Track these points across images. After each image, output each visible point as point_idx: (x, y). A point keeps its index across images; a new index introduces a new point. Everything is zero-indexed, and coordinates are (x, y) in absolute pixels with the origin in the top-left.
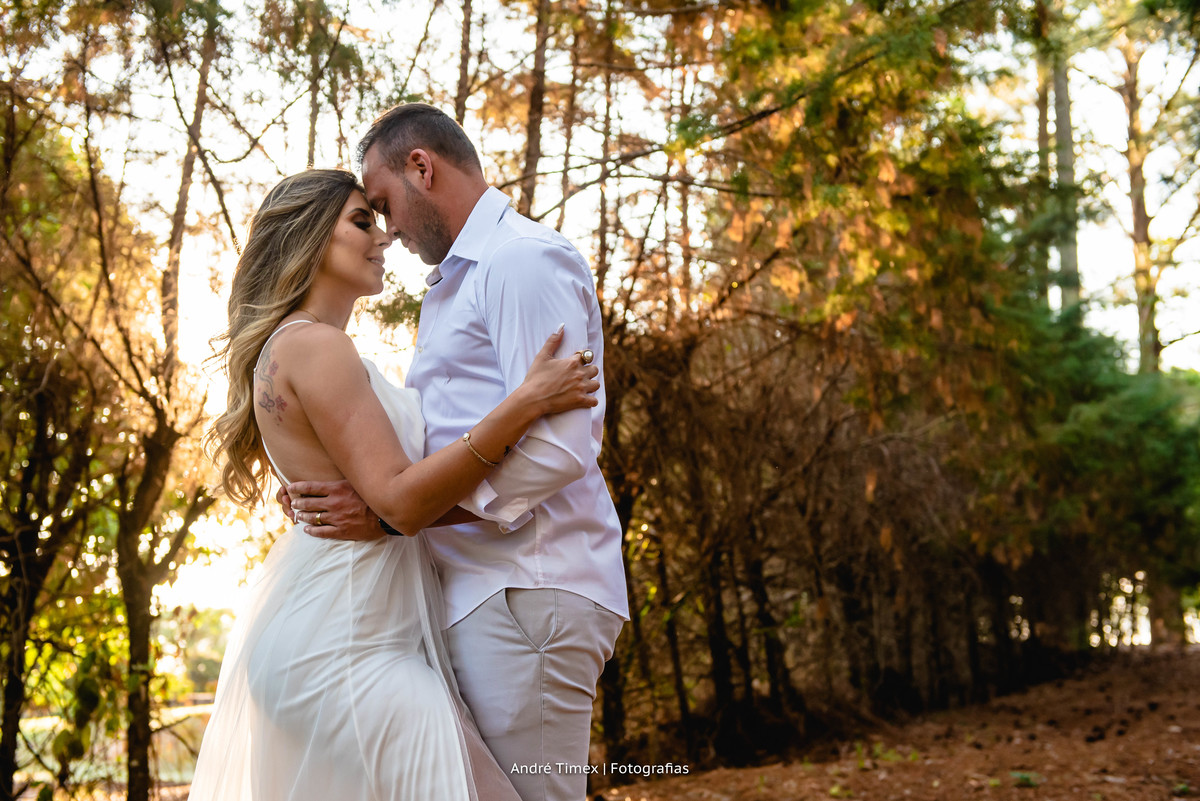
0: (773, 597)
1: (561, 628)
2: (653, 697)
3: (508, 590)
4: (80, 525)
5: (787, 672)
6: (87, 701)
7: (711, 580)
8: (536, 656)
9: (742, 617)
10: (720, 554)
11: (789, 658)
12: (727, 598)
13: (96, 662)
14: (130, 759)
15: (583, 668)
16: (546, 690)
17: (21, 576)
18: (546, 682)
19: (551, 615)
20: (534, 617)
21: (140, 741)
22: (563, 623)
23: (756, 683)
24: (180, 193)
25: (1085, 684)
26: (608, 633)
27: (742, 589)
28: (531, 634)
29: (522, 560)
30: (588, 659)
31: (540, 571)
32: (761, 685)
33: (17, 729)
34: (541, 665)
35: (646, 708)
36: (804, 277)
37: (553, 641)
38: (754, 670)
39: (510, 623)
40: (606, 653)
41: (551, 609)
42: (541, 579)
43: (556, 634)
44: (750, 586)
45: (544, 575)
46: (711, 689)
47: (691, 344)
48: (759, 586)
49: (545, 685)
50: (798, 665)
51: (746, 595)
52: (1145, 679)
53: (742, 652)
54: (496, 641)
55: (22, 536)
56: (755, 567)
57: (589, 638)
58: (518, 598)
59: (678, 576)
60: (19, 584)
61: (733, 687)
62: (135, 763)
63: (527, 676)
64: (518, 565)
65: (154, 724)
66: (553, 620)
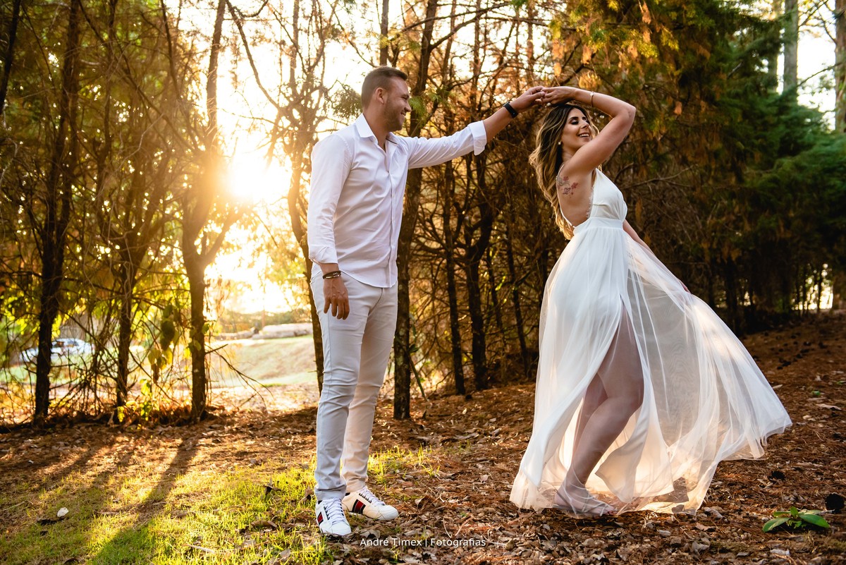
2: (504, 338)
4: (159, 232)
6: (168, 334)
10: (548, 252)
13: (171, 312)
14: (194, 368)
17: (128, 260)
21: (199, 357)
24: (215, 27)
25: (783, 334)
33: (128, 351)
35: (499, 345)
52: (822, 331)
55: (128, 236)
59: (521, 266)
60: (127, 265)
62: (196, 371)
65: (207, 349)
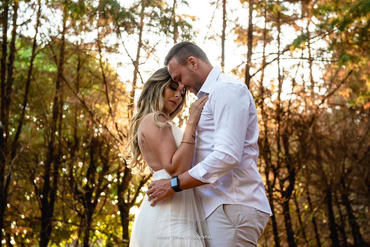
0: (354, 208)
1: (243, 219)
3: (224, 205)
5: (360, 236)
7: (328, 202)
8: (234, 229)
9: (341, 216)
10: (331, 192)
11: (362, 231)
12: (335, 209)
15: (252, 234)
16: (238, 242)
18: (238, 239)
19: (239, 215)
20: (233, 214)
22: (244, 217)
23: (348, 240)
26: (262, 223)
27: (341, 205)
28: (232, 221)
29: (228, 194)
30: (254, 231)
31: (235, 198)
32: (350, 240)
34: (236, 232)
36: (351, 90)
37: (240, 224)
38: (347, 235)
39: (225, 217)
40: (261, 230)
41: (240, 212)
42: (236, 201)
43: (241, 221)
44: (344, 204)
45: (237, 199)
46: (331, 243)
47: (314, 118)
48: (347, 204)
49: (238, 240)
50: (365, 233)
51: (343, 208)
53: (342, 229)
54: (220, 224)
56: (345, 197)
57: (254, 223)
58: (227, 208)
61: (339, 242)
63: (231, 236)
64: (227, 196)
66: (240, 216)
